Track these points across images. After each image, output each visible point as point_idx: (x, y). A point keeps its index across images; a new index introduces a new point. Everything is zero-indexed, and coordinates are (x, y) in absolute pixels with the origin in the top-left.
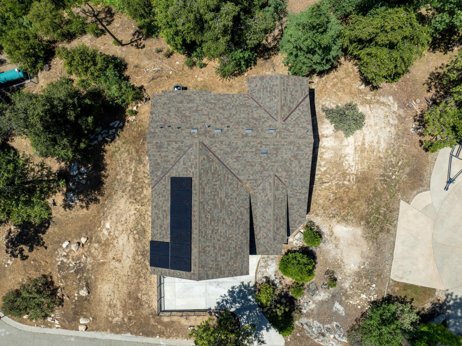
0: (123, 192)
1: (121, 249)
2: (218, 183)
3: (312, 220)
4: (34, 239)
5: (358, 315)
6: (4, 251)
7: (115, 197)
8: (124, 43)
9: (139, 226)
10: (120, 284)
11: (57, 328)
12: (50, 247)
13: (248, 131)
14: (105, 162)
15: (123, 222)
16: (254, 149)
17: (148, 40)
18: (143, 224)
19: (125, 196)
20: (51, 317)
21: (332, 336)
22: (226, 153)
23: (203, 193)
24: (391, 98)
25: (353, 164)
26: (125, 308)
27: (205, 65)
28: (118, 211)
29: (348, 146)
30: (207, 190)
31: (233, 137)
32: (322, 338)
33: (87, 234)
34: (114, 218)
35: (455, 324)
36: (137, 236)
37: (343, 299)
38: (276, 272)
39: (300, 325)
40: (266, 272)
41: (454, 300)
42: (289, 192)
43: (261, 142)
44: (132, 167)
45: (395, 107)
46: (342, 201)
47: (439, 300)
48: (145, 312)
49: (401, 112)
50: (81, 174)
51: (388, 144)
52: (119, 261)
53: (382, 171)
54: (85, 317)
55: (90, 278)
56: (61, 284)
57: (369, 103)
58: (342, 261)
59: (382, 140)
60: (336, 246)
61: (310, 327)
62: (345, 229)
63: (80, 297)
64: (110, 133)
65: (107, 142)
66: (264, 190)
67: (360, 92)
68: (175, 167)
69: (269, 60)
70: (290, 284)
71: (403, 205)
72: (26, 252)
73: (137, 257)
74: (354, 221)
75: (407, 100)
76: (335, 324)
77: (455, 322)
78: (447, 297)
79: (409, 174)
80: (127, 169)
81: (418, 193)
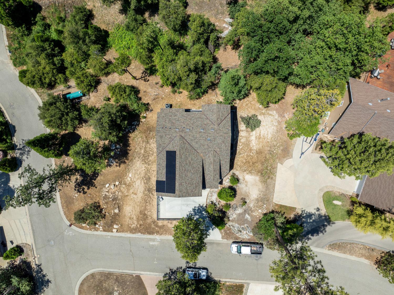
0: (139, 158)
1: (137, 188)
2: (188, 154)
3: (234, 172)
4: (90, 183)
5: (258, 221)
6: (73, 190)
7: (134, 161)
8: (137, 78)
9: (147, 176)
10: (136, 206)
11: (101, 231)
12: (98, 187)
13: (201, 130)
14: (129, 143)
15: (138, 174)
16: (204, 138)
17: (150, 77)
18: (149, 175)
19: (140, 160)
20: (98, 224)
21: (245, 232)
22: (192, 140)
23: (181, 158)
24: (275, 112)
25: (254, 145)
26: (138, 219)
27: (181, 92)
28: (136, 168)
29: (252, 136)
30: (183, 157)
31: (195, 133)
32: (240, 233)
33: (119, 180)
34: (134, 171)
35: (307, 226)
36: (145, 181)
37: (250, 212)
38: (217, 199)
39: (228, 226)
40: (212, 199)
41: (306, 213)
42: (221, 158)
43: (207, 135)
44: (143, 145)
45: (277, 117)
46: (249, 163)
47: (298, 213)
48: (149, 221)
49: (280, 119)
50: (117, 149)
51: (273, 135)
52: (136, 194)
53: (269, 149)
54: (117, 224)
55: (120, 203)
56: (104, 207)
57: (264, 114)
58: (249, 193)
59: (269, 133)
60: (246, 186)
61: (233, 227)
62: (251, 177)
63: (115, 213)
64: (132, 128)
65: (130, 132)
66: (209, 157)
67: (260, 109)
68: (168, 146)
69: (214, 91)
70: (224, 205)
71: (279, 165)
72: (86, 190)
73: (145, 192)
74: (255, 173)
75: (283, 113)
76: (246, 225)
77: (307, 225)
78: (302, 212)
79: (282, 150)
80: (141, 146)
81: (287, 159)
